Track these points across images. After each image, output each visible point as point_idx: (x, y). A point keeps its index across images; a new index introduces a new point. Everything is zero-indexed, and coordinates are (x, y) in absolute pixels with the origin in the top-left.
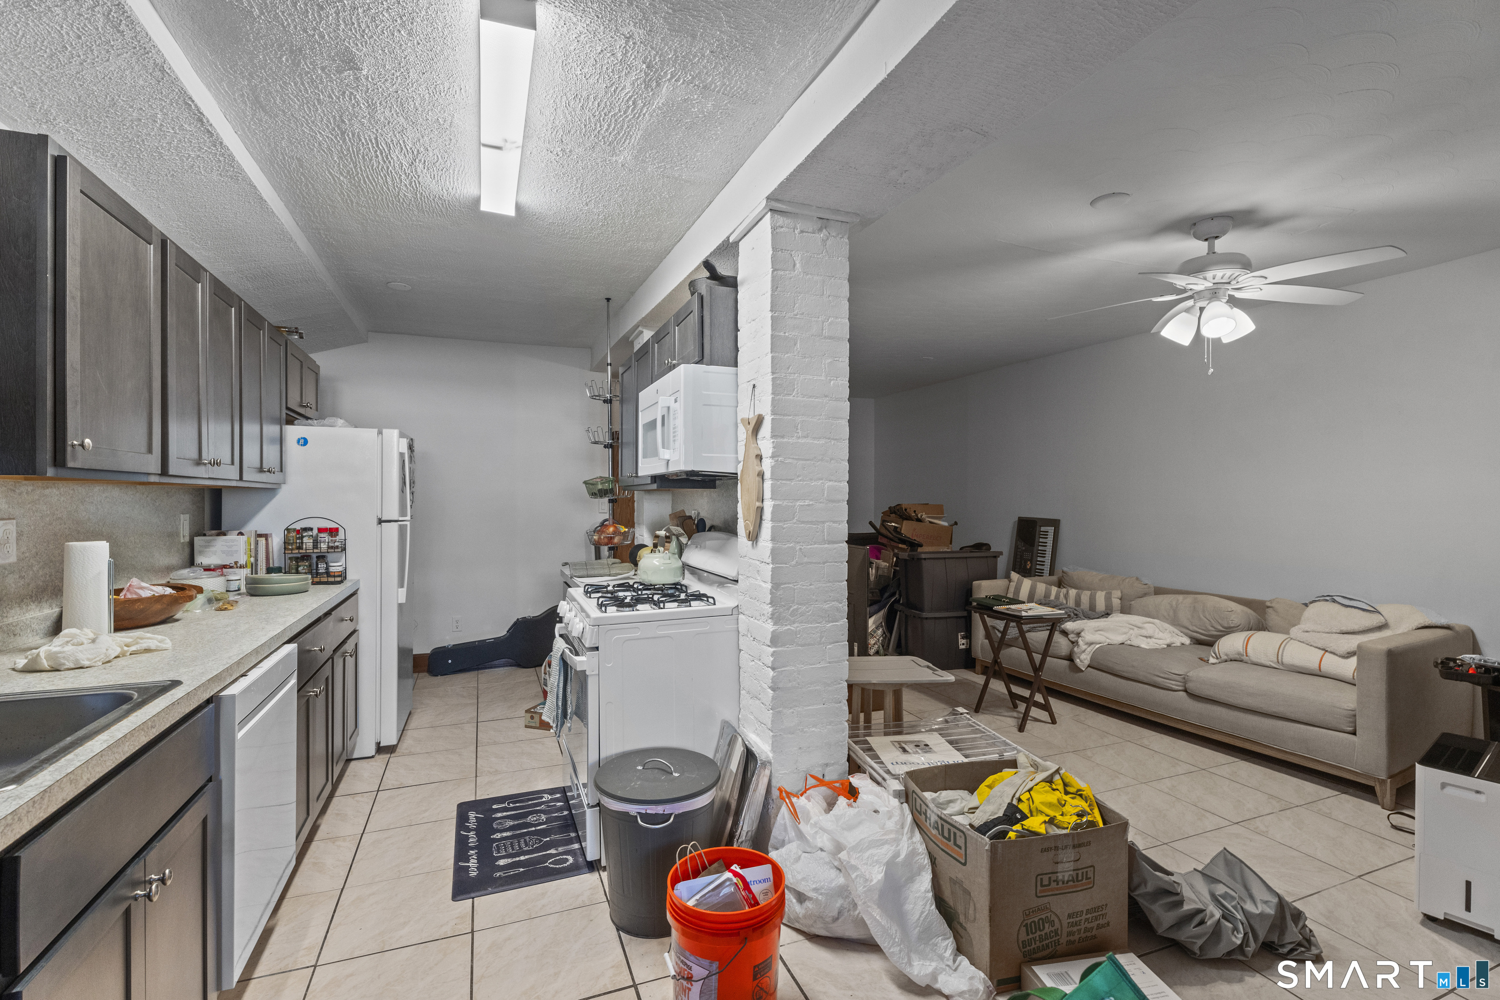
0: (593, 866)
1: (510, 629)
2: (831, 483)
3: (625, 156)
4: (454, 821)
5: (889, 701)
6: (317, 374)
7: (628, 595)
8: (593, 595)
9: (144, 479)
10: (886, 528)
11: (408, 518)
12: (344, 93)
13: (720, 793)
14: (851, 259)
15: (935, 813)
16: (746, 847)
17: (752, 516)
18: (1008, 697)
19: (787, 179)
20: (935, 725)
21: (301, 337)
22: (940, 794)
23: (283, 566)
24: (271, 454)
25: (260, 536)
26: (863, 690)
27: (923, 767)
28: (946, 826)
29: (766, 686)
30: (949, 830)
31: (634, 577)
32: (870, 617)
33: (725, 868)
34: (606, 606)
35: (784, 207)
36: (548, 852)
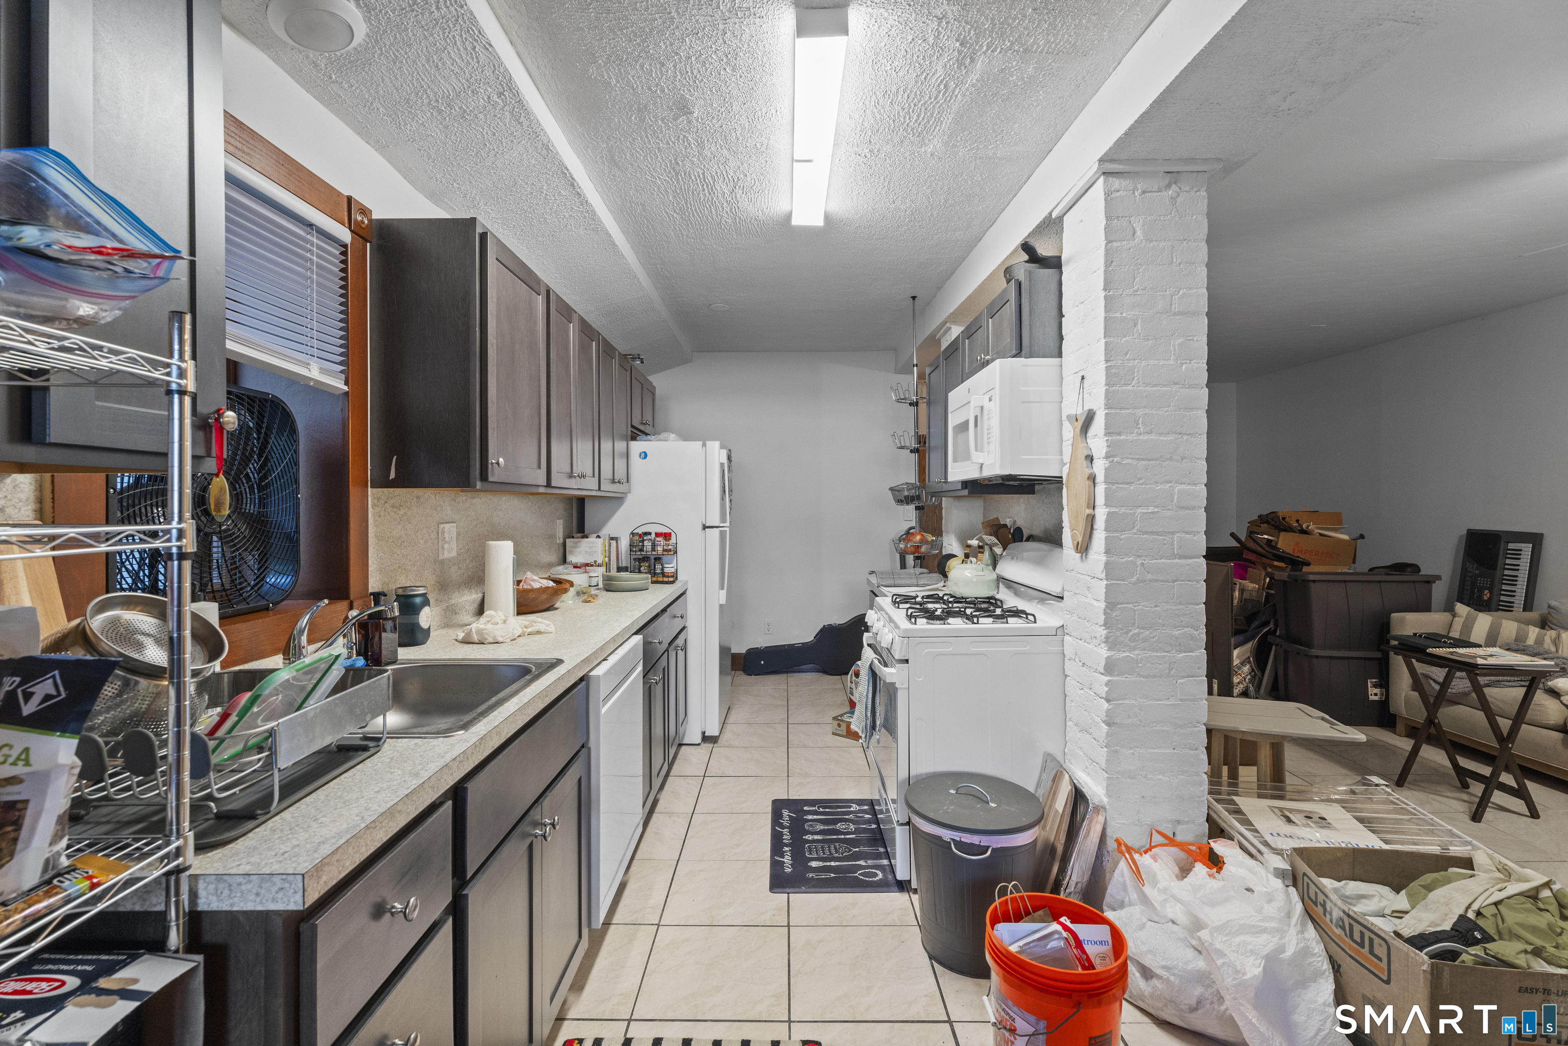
0: (903, 886)
1: (817, 635)
2: (1182, 487)
3: (935, 144)
4: (770, 816)
5: (1265, 755)
6: (654, 394)
7: (938, 608)
8: (901, 606)
9: (534, 490)
10: (1255, 541)
11: (728, 524)
12: (679, 137)
13: (1043, 833)
14: (1209, 216)
15: (1340, 908)
16: (1074, 899)
17: (1082, 524)
18: (1452, 772)
19: (1126, 134)
20: (1335, 794)
21: (642, 362)
22: (1345, 884)
23: (629, 566)
24: (620, 464)
25: (612, 539)
26: (1226, 738)
27: (1318, 845)
28: (1357, 928)
29: (1098, 720)
30: (1362, 934)
31: (943, 589)
32: (1235, 649)
33: (1051, 919)
34: (916, 617)
35: (1121, 167)
36: (857, 863)
